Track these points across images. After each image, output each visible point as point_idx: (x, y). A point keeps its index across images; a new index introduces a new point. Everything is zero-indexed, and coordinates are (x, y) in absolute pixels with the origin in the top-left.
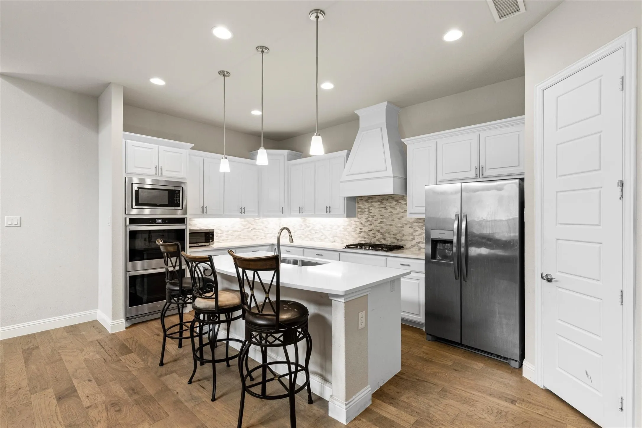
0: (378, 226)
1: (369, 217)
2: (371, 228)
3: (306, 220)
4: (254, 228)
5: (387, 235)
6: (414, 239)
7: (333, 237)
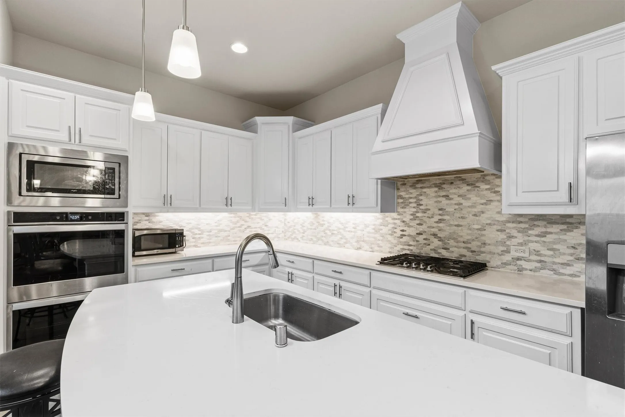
0: (433, 227)
1: (417, 212)
2: (421, 230)
3: (319, 215)
4: (249, 227)
5: (452, 242)
6: (508, 251)
7: (358, 242)
